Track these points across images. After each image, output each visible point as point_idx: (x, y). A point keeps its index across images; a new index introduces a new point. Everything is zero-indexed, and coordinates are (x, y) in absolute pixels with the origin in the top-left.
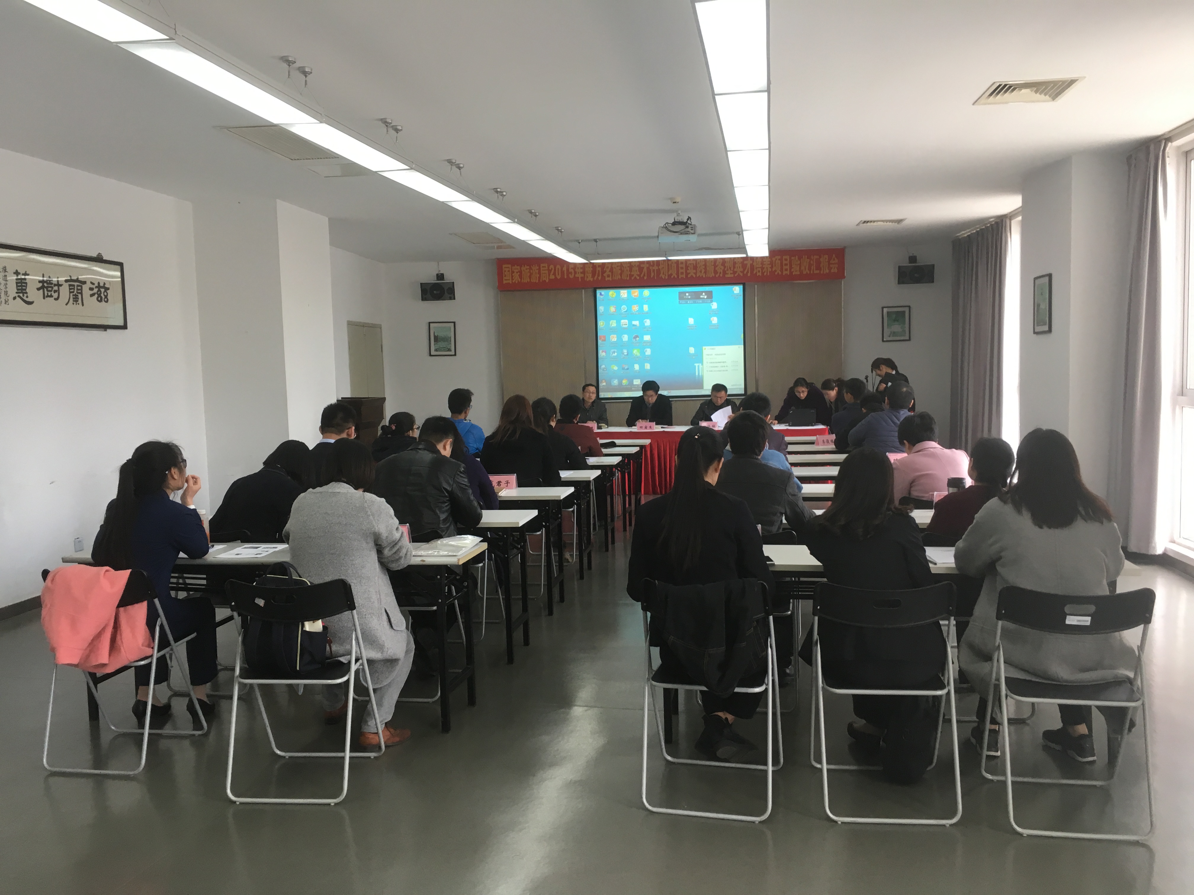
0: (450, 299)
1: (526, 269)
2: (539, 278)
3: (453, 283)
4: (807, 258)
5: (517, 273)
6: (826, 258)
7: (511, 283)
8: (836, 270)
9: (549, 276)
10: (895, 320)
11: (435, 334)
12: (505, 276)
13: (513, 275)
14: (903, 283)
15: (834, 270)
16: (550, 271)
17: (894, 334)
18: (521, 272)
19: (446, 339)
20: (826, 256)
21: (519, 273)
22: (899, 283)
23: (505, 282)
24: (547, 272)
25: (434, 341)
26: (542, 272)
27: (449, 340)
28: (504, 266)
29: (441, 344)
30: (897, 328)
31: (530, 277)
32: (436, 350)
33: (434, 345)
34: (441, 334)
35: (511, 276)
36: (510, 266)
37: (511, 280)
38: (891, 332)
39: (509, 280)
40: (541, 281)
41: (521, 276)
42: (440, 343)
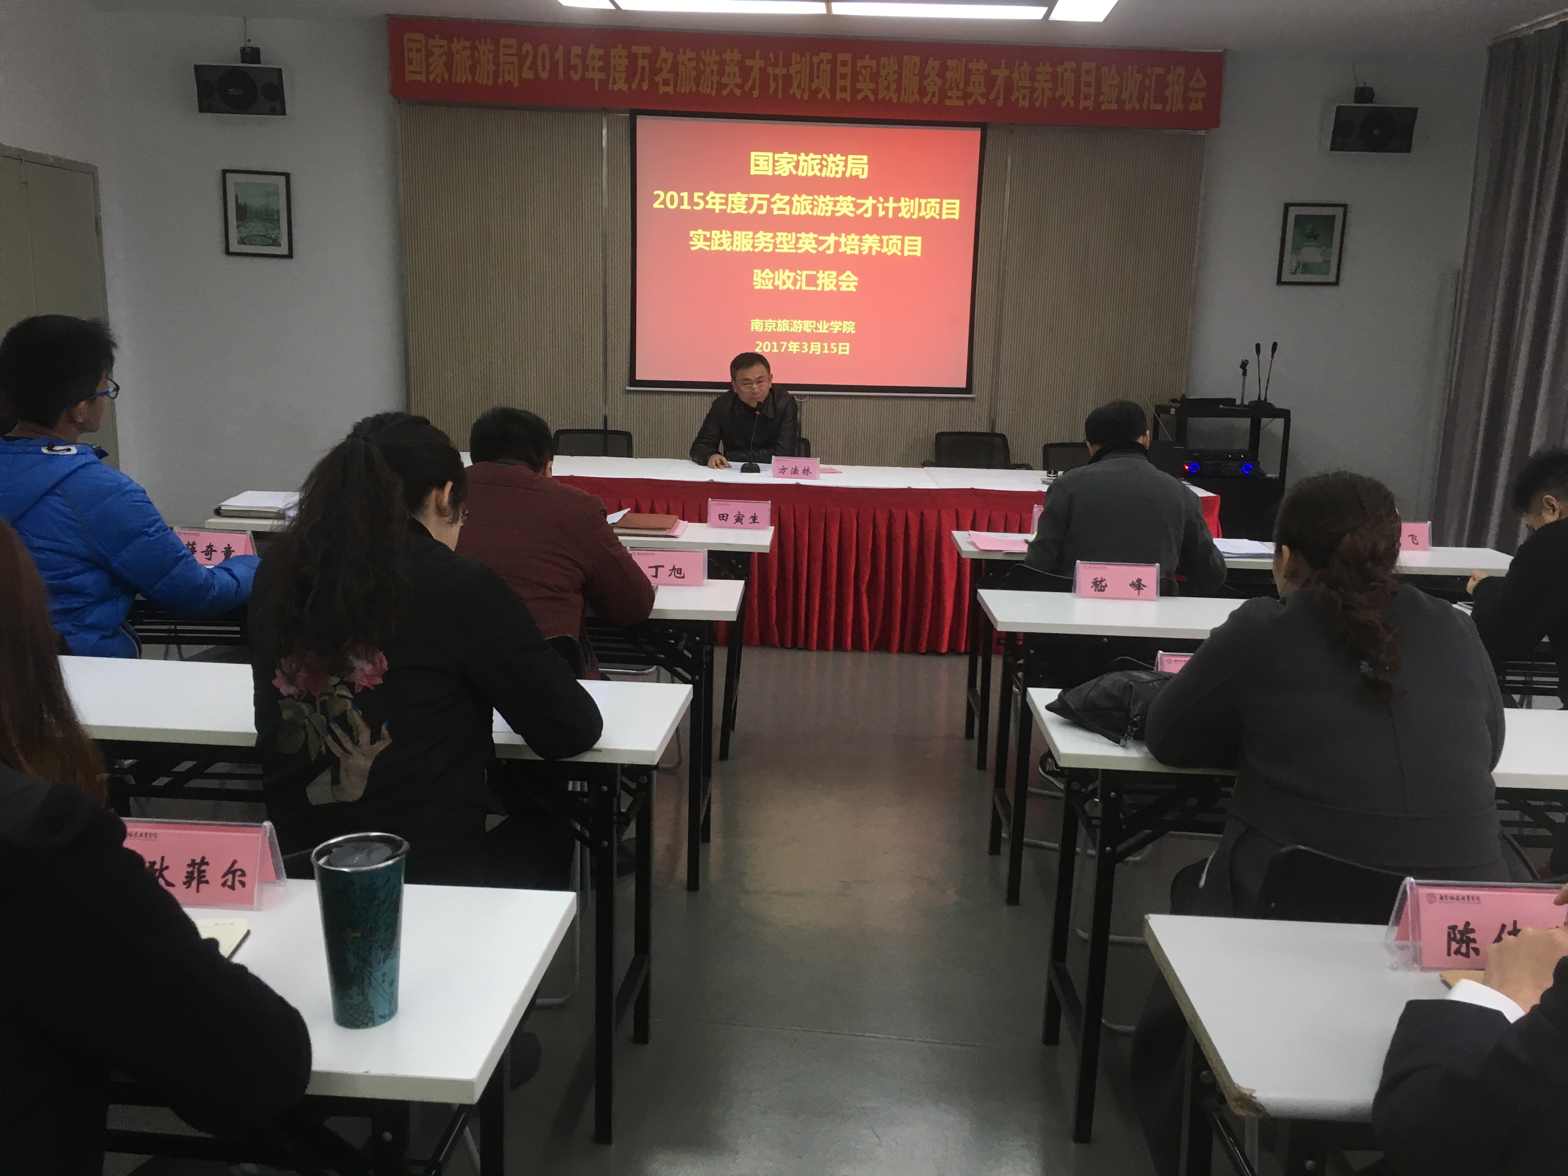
0: (273, 112)
1: (464, 48)
2: (496, 73)
3: (279, 71)
4: (1138, 72)
5: (440, 56)
6: (1180, 75)
7: (424, 81)
8: (1199, 107)
9: (520, 71)
10: (1312, 236)
11: (239, 201)
12: (410, 63)
13: (431, 60)
14: (1342, 149)
15: (1196, 106)
16: (522, 58)
17: (1306, 268)
18: (449, 54)
19: (269, 217)
20: (1181, 70)
21: (444, 58)
22: (1333, 148)
23: (409, 78)
24: (515, 59)
25: (238, 220)
26: (502, 59)
27: (276, 217)
28: (407, 36)
29: (256, 227)
30: (1312, 254)
31: (473, 69)
32: (242, 241)
33: (238, 227)
34: (255, 202)
35: (424, 64)
36: (420, 36)
37: (424, 74)
38: (1299, 264)
39: (421, 73)
40: (500, 81)
41: (449, 65)
42: (252, 224)
